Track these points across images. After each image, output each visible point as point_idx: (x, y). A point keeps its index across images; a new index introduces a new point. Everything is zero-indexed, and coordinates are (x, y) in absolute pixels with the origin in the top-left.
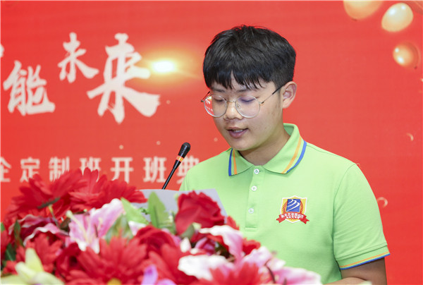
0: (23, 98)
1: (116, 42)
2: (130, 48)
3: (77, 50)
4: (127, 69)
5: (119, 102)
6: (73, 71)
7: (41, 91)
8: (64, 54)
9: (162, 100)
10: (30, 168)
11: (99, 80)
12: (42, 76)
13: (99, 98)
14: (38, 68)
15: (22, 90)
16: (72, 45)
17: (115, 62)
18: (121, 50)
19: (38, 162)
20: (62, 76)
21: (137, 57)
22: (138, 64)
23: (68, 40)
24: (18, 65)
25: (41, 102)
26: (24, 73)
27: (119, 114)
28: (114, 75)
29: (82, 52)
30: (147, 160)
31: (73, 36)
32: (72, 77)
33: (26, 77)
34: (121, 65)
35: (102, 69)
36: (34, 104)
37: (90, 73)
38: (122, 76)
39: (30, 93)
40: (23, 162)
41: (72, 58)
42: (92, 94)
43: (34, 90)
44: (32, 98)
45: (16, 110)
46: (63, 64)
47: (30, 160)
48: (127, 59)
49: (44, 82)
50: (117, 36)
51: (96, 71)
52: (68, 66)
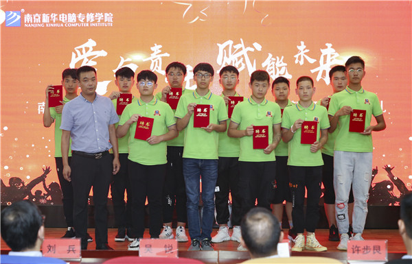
0: (274, 71)
1: (327, 47)
2: (333, 50)
3: (304, 50)
4: (331, 60)
6: (302, 59)
7: (283, 69)
8: (297, 51)
11: (317, 65)
12: (284, 61)
13: (317, 73)
14: (283, 57)
15: (273, 67)
16: (302, 47)
17: (325, 57)
18: (329, 50)
20: (296, 62)
21: (337, 55)
22: (336, 58)
23: (300, 45)
24: (270, 55)
26: (274, 59)
27: (327, 81)
28: (325, 63)
29: (307, 51)
31: (302, 43)
32: (302, 63)
33: (276, 61)
34: (329, 58)
35: (318, 60)
37: (312, 61)
38: (329, 63)
39: (278, 70)
41: (302, 54)
42: (313, 71)
43: (280, 68)
46: (297, 56)
48: (332, 56)
49: (286, 64)
50: (327, 44)
51: (315, 60)
52: (300, 57)
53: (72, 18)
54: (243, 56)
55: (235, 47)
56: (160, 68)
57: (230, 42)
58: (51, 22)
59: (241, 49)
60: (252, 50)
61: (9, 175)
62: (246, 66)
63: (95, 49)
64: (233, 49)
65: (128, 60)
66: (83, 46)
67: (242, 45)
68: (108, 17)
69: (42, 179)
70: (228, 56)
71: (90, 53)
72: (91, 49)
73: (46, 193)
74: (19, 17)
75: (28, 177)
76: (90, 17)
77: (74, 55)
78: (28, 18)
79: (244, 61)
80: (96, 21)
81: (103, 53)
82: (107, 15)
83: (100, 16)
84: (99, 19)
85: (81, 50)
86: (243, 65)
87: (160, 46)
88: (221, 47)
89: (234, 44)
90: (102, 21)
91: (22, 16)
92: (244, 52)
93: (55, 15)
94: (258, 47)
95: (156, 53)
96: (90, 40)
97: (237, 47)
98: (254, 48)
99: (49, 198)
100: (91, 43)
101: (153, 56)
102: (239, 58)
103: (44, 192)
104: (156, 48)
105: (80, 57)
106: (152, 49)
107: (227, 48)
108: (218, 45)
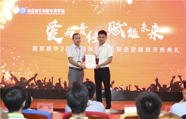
0: (132, 35)
1: (154, 25)
2: (157, 26)
5: (155, 36)
6: (144, 30)
7: (136, 34)
8: (142, 26)
9: (164, 37)
10: (134, 49)
11: (150, 32)
12: (136, 30)
13: (150, 35)
14: (136, 29)
15: (132, 33)
16: (144, 24)
17: (154, 29)
18: (155, 26)
19: (135, 48)
20: (142, 31)
21: (159, 28)
22: (159, 29)
23: (143, 24)
24: (131, 28)
25: (136, 36)
26: (132, 30)
27: (155, 39)
28: (153, 31)
29: (146, 26)
30: (161, 48)
31: (144, 23)
32: (144, 31)
33: (133, 30)
34: (155, 29)
35: (151, 30)
36: (134, 36)
37: (148, 30)
38: (155, 31)
39: (134, 34)
40: (132, 48)
41: (144, 27)
42: (148, 35)
43: (135, 33)
44: (134, 35)
45: (130, 37)
46: (142, 28)
47: (134, 47)
48: (156, 28)
49: (137, 32)
50: (155, 24)
51: (150, 30)
52: (143, 29)
53: (47, 11)
54: (119, 28)
55: (116, 24)
56: (84, 32)
57: (114, 22)
58: (39, 12)
59: (118, 25)
60: (123, 25)
61: (20, 77)
62: (120, 32)
63: (57, 24)
64: (115, 25)
65: (71, 29)
66: (52, 23)
67: (119, 24)
68: (63, 11)
69: (34, 78)
70: (113, 28)
71: (55, 26)
72: (55, 24)
73: (36, 84)
74: (25, 10)
75: (28, 77)
76: (55, 10)
77: (48, 26)
78: (29, 10)
79: (119, 30)
80: (57, 12)
81: (60, 26)
82: (62, 10)
83: (59, 10)
84: (59, 12)
85: (51, 24)
86: (119, 32)
87: (84, 23)
88: (110, 24)
89: (116, 23)
90: (60, 12)
91: (27, 9)
92: (120, 26)
93: (41, 10)
94: (125, 24)
95: (82, 26)
96: (55, 20)
97: (117, 24)
98: (124, 24)
99: (37, 86)
100: (55, 22)
101: (81, 27)
102: (117, 29)
103: (35, 84)
104: (83, 24)
105: (51, 28)
106: (81, 24)
107: (112, 25)
108: (109, 23)
